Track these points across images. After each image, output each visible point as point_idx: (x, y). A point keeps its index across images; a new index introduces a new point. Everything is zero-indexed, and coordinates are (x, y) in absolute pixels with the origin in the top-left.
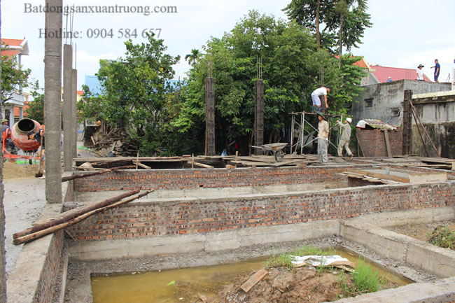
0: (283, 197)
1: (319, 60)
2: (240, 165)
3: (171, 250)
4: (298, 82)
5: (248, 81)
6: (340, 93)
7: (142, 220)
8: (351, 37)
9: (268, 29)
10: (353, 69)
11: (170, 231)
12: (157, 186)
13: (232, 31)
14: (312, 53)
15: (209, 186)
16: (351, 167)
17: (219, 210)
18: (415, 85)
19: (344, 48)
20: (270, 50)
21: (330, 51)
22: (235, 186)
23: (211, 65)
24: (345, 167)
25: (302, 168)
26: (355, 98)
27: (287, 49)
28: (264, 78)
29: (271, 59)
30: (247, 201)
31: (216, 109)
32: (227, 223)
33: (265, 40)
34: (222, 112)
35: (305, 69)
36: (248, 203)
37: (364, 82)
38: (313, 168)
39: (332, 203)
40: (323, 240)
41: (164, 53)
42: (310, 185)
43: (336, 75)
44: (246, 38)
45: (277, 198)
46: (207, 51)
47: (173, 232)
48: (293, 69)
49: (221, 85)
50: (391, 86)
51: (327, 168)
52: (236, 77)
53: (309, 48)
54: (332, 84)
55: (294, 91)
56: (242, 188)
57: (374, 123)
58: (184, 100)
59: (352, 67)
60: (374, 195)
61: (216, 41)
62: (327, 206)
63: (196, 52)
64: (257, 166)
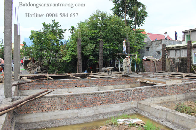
0: (112, 92)
1: (126, 31)
2: (93, 77)
3: (63, 117)
4: (117, 41)
5: (96, 40)
6: (135, 45)
7: (49, 104)
8: (139, 21)
9: (104, 18)
10: (141, 35)
11: (62, 108)
12: (56, 87)
13: (89, 19)
14: (123, 28)
15: (79, 86)
16: (141, 77)
17: (84, 98)
18: (167, 42)
19: (137, 26)
20: (105, 27)
21: (131, 27)
22: (91, 87)
23: (80, 34)
24: (138, 77)
25: (120, 78)
26: (142, 47)
27: (113, 27)
28: (103, 39)
29: (106, 31)
30: (96, 94)
31: (82, 52)
32: (88, 104)
33: (103, 22)
34: (85, 54)
35: (120, 35)
36: (97, 95)
37: (145, 40)
38: (125, 78)
39: (134, 94)
40: (130, 110)
41: (59, 28)
42: (124, 85)
43: (133, 38)
44: (95, 22)
45: (110, 92)
46: (78, 27)
47: (64, 109)
48: (115, 35)
49: (84, 42)
50: (157, 42)
51: (131, 78)
52: (91, 39)
53: (122, 26)
54: (132, 41)
55: (116, 45)
56: (94, 87)
57: (150, 58)
58: (68, 48)
59: (140, 34)
60: (152, 90)
61: (82, 23)
62: (132, 95)
63: (73, 28)
64: (100, 77)
